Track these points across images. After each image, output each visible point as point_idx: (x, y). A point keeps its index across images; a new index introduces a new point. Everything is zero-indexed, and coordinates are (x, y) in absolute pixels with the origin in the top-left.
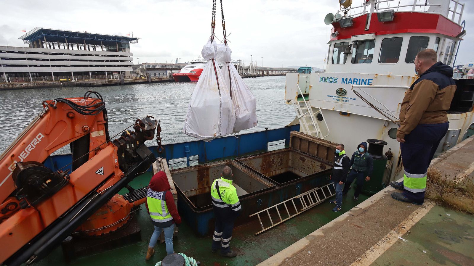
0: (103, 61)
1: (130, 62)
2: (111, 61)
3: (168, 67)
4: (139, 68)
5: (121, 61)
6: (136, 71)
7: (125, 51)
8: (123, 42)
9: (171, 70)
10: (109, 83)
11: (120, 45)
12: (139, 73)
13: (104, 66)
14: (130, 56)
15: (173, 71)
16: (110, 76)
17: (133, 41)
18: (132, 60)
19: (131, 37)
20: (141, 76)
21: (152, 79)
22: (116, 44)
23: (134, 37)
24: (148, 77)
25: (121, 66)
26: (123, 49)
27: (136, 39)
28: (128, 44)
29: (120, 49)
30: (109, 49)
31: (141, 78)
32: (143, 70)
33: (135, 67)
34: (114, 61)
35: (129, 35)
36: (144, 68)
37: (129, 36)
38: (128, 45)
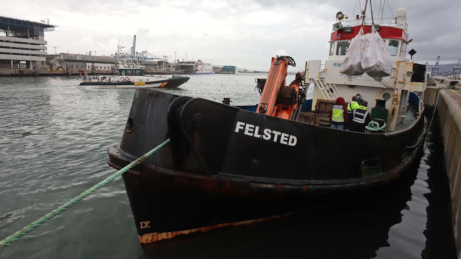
0: (9, 48)
1: (44, 51)
2: (18, 48)
3: (89, 60)
4: (56, 59)
5: (32, 49)
6: (52, 62)
7: (37, 39)
8: (35, 28)
9: (93, 62)
10: (19, 73)
11: (32, 31)
12: (55, 64)
13: (9, 54)
14: (43, 45)
15: (95, 64)
16: (17, 66)
17: (48, 29)
18: (46, 49)
19: (46, 23)
20: (58, 67)
21: (72, 71)
22: (27, 30)
23: (50, 24)
24: (67, 69)
25: (32, 55)
26: (36, 36)
27: (52, 26)
28: (43, 31)
29: (32, 36)
30: (16, 35)
31: (57, 69)
32: (60, 61)
33: (50, 57)
34: (22, 49)
35: (44, 21)
36: (62, 58)
37: (43, 23)
38: (41, 32)
